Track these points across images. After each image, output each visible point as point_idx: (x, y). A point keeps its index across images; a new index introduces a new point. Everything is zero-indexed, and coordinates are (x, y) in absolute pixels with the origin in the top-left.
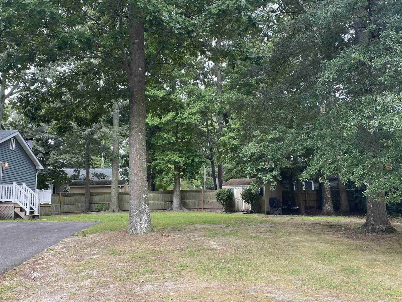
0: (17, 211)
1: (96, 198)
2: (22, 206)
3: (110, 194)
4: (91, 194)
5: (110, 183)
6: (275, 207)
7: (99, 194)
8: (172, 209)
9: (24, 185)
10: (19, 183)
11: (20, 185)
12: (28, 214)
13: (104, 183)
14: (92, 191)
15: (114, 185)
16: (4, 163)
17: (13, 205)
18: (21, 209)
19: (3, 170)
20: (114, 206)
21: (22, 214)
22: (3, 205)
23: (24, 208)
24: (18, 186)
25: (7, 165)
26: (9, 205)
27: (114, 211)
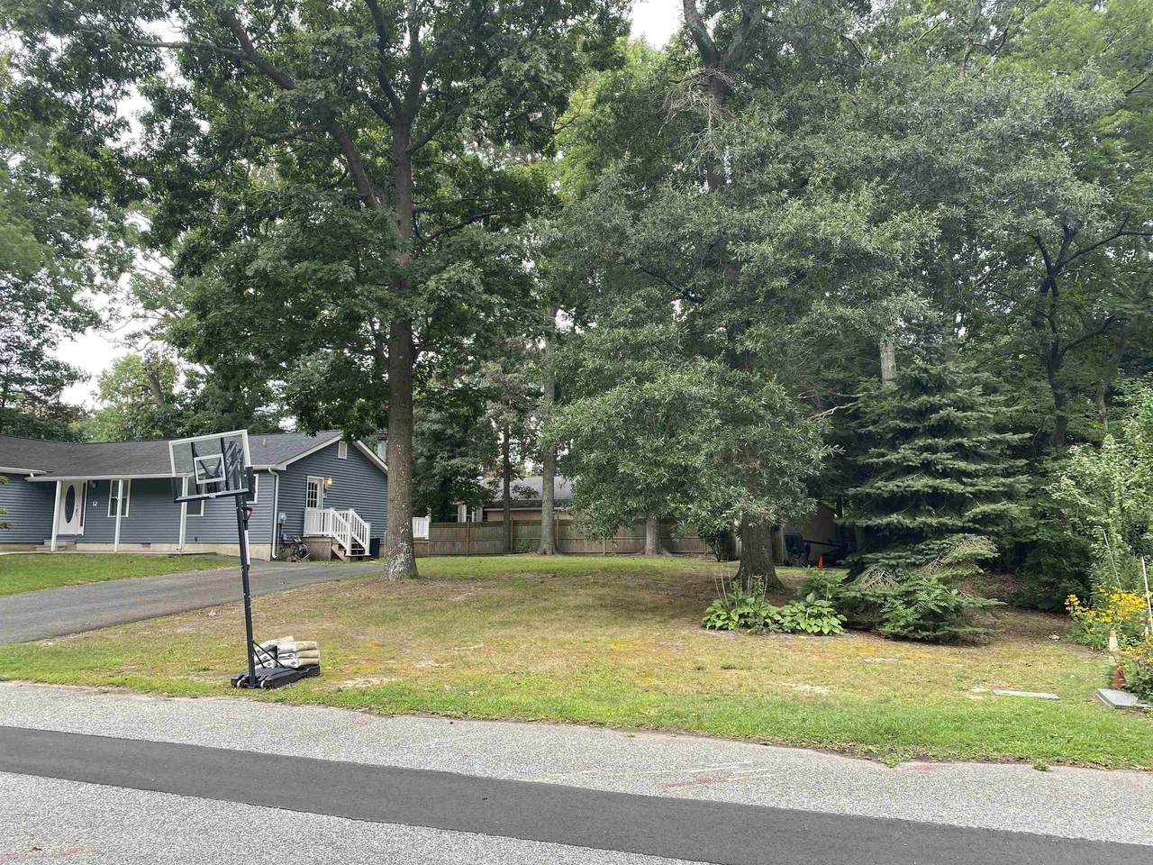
0: (335, 548)
1: (524, 531)
2: (341, 542)
3: (539, 523)
4: (516, 523)
5: (540, 503)
6: (795, 552)
7: (527, 523)
8: (644, 553)
9: (351, 512)
10: (337, 509)
11: (342, 512)
12: (348, 554)
13: (532, 504)
14: (516, 518)
15: (546, 508)
16: (327, 479)
17: (329, 540)
18: (341, 547)
19: (325, 490)
20: (546, 545)
21: (341, 554)
22: (317, 540)
23: (344, 545)
24: (337, 513)
25: (330, 482)
26: (326, 540)
27: (545, 553)
